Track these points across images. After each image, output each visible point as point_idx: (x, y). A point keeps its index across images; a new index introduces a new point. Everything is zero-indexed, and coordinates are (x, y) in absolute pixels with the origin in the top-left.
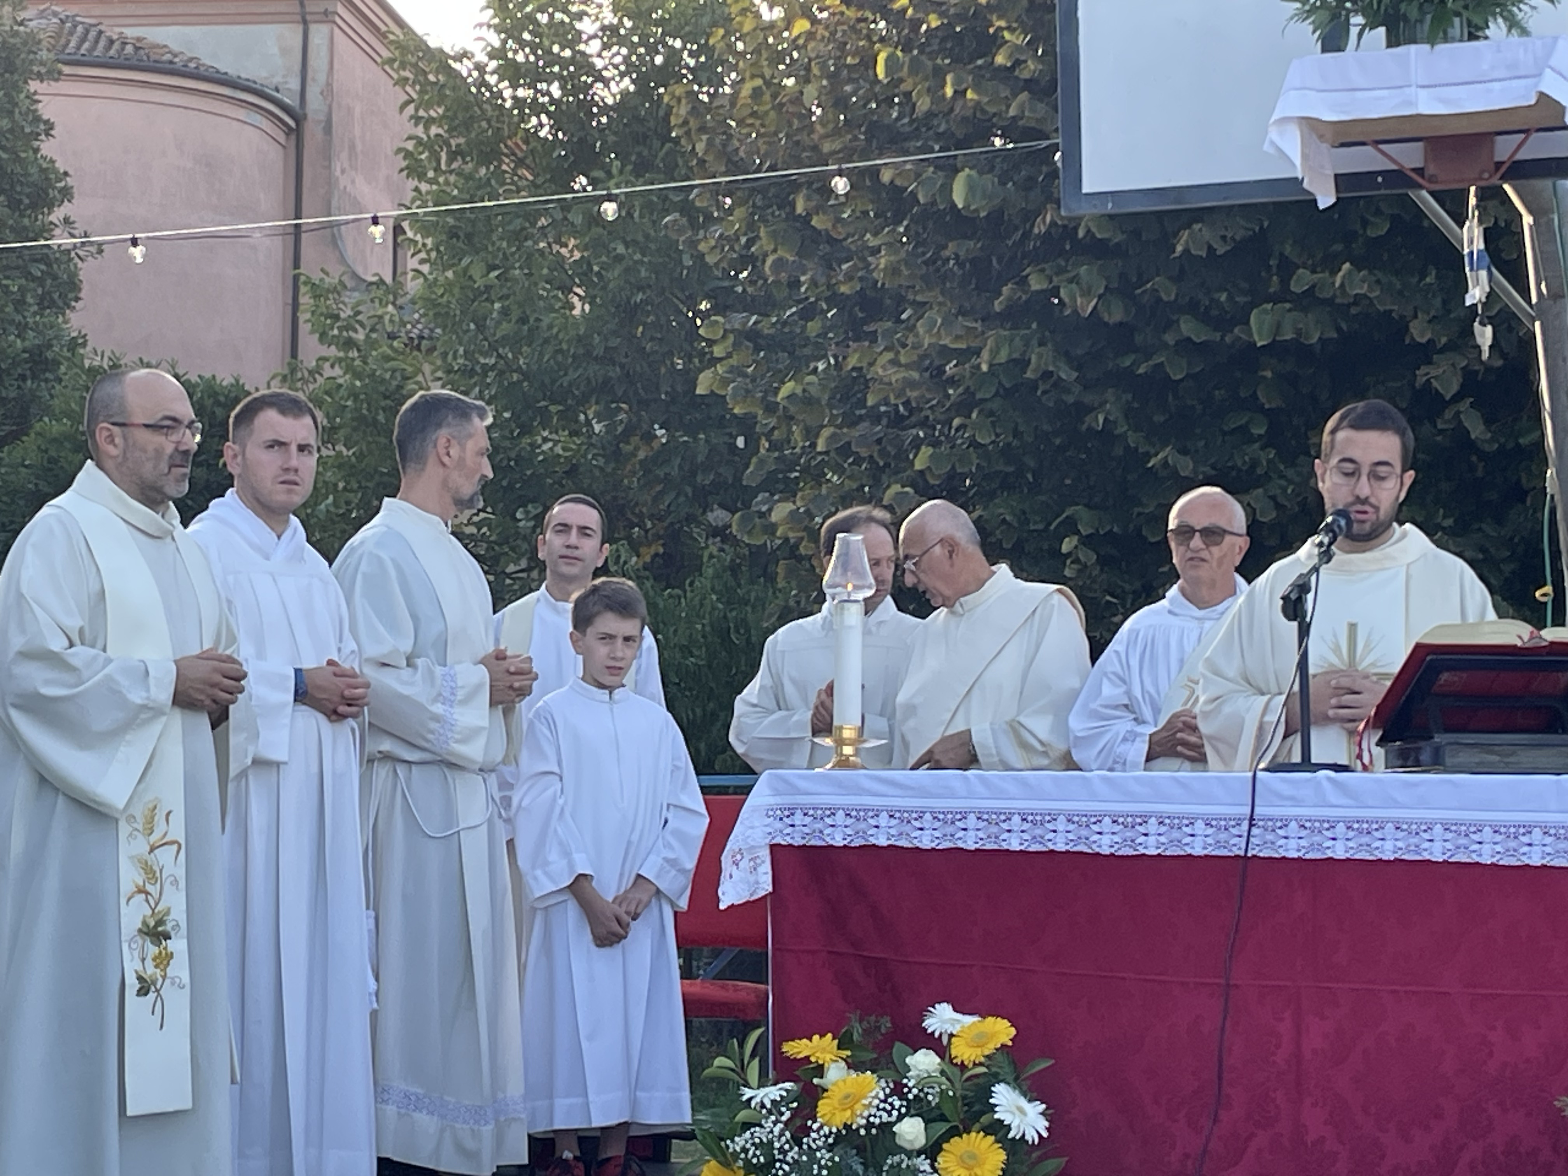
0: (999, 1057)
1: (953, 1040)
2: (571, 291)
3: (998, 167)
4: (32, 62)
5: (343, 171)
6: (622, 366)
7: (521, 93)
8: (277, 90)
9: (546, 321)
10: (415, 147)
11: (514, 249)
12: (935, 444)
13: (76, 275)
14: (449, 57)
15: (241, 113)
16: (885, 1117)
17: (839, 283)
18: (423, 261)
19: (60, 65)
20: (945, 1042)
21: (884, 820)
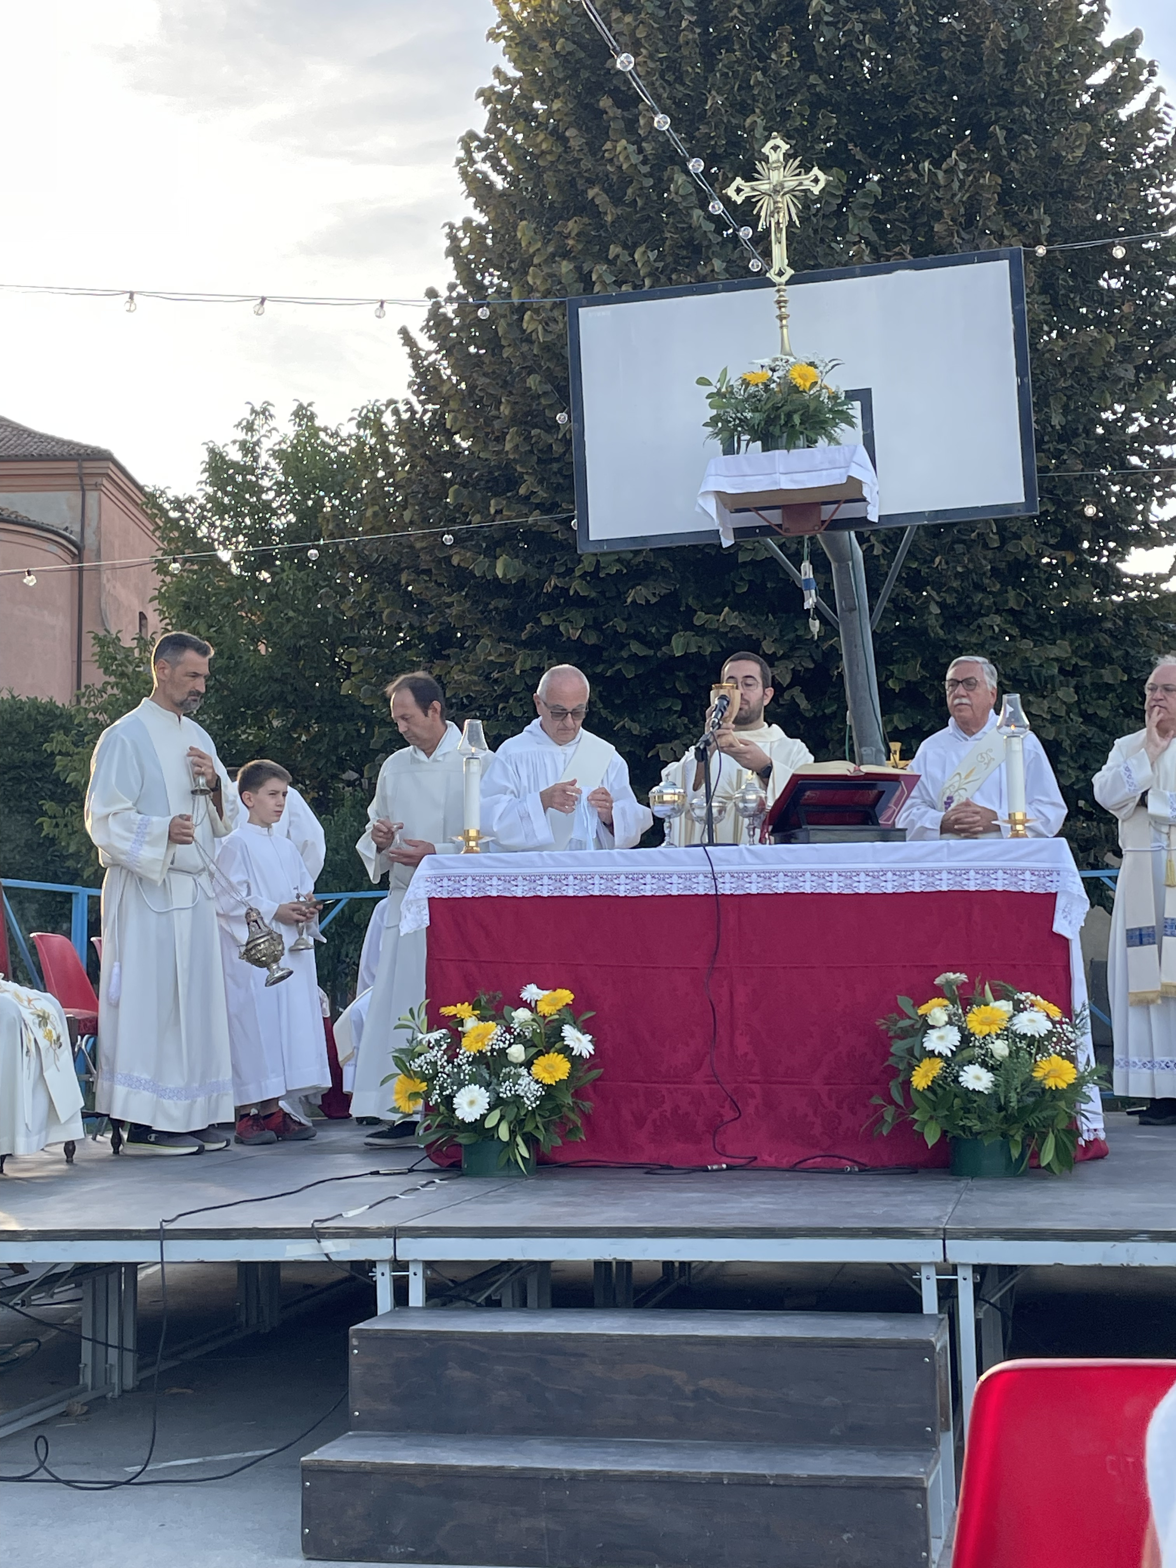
0: (565, 1010)
1: (538, 1003)
5: (108, 580)
6: (292, 685)
8: (66, 531)
9: (245, 658)
15: (45, 545)
16: (502, 1045)
20: (533, 1005)
21: (495, 881)
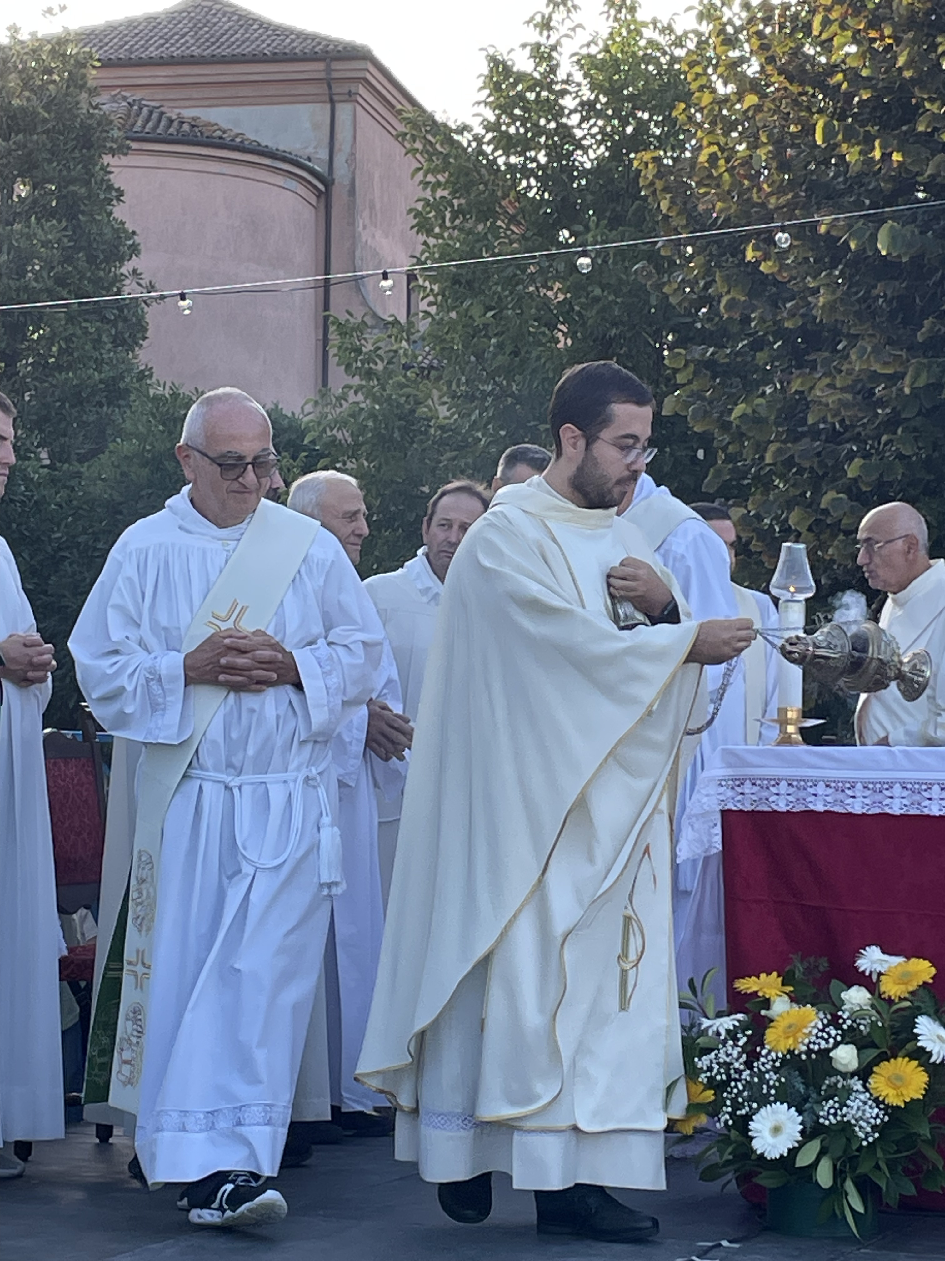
0: (921, 992)
1: (882, 978)
2: (555, 327)
3: (920, 219)
4: (105, 139)
5: (365, 227)
7: (513, 160)
8: (309, 159)
9: (535, 353)
10: (424, 207)
11: (507, 293)
12: (866, 456)
13: (143, 317)
14: (451, 130)
15: (279, 180)
16: (823, 1045)
17: (783, 319)
18: (430, 304)
19: (128, 142)
20: (874, 977)
21: (821, 789)
